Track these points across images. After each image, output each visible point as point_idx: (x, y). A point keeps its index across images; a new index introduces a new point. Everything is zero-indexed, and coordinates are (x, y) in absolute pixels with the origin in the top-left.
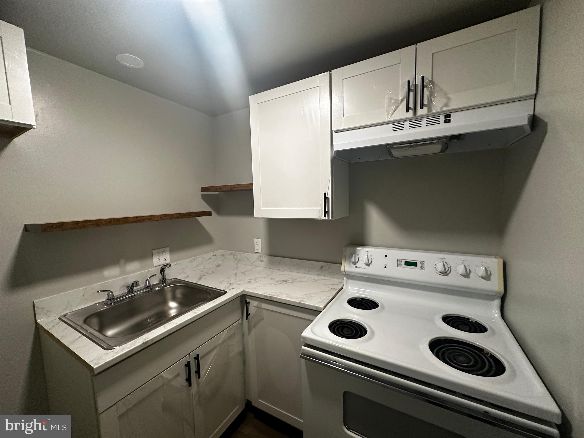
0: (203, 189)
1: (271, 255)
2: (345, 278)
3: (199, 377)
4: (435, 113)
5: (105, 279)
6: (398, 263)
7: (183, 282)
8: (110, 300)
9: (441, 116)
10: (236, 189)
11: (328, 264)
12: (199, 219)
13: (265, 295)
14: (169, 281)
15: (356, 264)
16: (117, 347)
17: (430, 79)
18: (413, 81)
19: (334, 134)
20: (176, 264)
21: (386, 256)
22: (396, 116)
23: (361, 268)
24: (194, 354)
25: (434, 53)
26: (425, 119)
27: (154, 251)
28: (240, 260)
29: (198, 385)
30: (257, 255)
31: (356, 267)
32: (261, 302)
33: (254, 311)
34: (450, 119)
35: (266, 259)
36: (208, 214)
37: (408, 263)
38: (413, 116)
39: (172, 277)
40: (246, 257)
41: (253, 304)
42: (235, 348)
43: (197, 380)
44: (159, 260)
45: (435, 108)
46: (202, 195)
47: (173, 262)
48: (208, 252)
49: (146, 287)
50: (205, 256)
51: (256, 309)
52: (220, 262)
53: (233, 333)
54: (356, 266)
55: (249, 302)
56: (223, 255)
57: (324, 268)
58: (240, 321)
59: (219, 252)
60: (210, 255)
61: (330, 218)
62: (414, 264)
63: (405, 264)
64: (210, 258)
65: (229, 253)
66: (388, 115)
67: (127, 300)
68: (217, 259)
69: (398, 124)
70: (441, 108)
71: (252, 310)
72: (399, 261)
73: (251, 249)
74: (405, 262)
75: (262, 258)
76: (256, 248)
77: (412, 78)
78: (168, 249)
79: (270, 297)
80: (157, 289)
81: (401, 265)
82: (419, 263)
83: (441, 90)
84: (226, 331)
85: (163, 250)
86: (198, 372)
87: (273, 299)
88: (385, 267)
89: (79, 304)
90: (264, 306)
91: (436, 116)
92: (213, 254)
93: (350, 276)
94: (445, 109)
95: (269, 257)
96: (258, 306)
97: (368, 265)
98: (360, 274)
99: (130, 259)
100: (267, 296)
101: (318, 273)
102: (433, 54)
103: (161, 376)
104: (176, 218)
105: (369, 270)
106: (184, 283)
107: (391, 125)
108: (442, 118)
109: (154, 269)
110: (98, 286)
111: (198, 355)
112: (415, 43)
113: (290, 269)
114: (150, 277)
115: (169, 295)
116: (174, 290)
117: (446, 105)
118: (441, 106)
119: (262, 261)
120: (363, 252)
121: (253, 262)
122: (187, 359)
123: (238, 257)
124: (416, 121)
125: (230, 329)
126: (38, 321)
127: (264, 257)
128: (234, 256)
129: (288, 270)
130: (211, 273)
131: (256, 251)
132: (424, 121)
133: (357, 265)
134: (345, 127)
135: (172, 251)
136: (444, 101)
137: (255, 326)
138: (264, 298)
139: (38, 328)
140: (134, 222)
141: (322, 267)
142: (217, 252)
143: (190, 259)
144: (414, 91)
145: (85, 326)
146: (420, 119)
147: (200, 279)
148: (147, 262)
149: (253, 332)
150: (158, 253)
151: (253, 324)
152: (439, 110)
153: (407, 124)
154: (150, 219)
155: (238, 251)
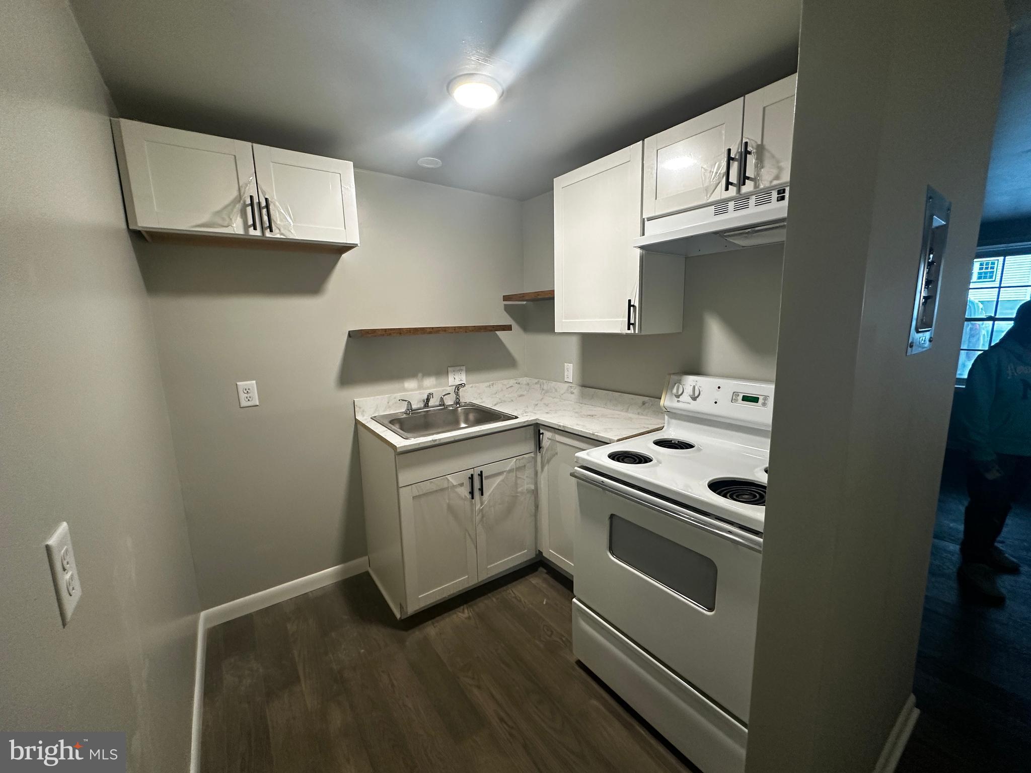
0: (506, 298)
1: (584, 386)
2: (666, 417)
3: (482, 494)
4: (763, 189)
5: (405, 390)
6: (734, 397)
7: (477, 405)
8: (409, 410)
9: (773, 191)
10: (539, 297)
11: (653, 399)
12: (499, 333)
13: (559, 424)
14: (463, 404)
15: (679, 398)
16: (413, 439)
17: (759, 143)
18: (739, 146)
19: (646, 223)
20: (472, 387)
21: (719, 388)
22: (715, 197)
23: (685, 403)
24: (478, 471)
25: (767, 106)
26: (754, 197)
27: (449, 369)
28: (547, 392)
29: (482, 504)
30: (568, 385)
31: (678, 401)
32: (555, 433)
33: (548, 444)
34: (784, 196)
35: (577, 390)
36: (508, 328)
37: (746, 399)
38: (737, 193)
39: (468, 401)
40: (554, 388)
41: (547, 435)
42: (526, 485)
43: (480, 497)
44: (455, 379)
45: (763, 182)
46: (505, 305)
47: (468, 384)
48: (510, 379)
49: (440, 405)
50: (505, 382)
51: (550, 441)
52: (524, 393)
53: (523, 465)
54: (679, 399)
55: (543, 434)
56: (528, 384)
57: (647, 404)
58: (532, 455)
59: (524, 380)
60: (512, 382)
61: (637, 332)
62: (755, 400)
63: (743, 400)
64: (512, 386)
65: (534, 382)
66: (707, 196)
67: (423, 413)
68: (521, 388)
69: (720, 206)
70: (771, 182)
71: (545, 443)
72: (736, 394)
73: (560, 379)
74: (743, 396)
75: (572, 390)
76: (566, 377)
77: (738, 143)
78: (464, 368)
79: (563, 426)
80: (451, 408)
81: (737, 400)
82: (761, 399)
83: (773, 157)
84: (514, 459)
85: (458, 368)
86: (481, 490)
87: (567, 430)
88: (716, 403)
89: (384, 411)
90: (558, 438)
91: (767, 191)
92: (516, 381)
93: (675, 415)
94: (775, 182)
95: (581, 388)
96: (552, 438)
97: (694, 399)
98: (684, 410)
99: (427, 374)
100: (560, 426)
101: (639, 411)
102: (764, 108)
103: (447, 478)
104: (471, 331)
105: (694, 406)
106: (477, 407)
107: (713, 207)
108: (775, 195)
109: (449, 388)
110: (399, 395)
111: (481, 472)
112: (743, 95)
113: (606, 405)
114: (444, 396)
115: (462, 418)
116: (466, 413)
117: (777, 177)
118: (770, 179)
119: (572, 393)
120: (690, 381)
121: (562, 394)
122: (471, 472)
123: (545, 387)
124: (742, 201)
125: (520, 460)
126: (357, 418)
127: (574, 387)
128: (540, 385)
129: (602, 406)
130: (509, 402)
131: (566, 380)
132: (753, 200)
133: (681, 399)
134: (657, 214)
135: (469, 371)
136: (775, 172)
137: (548, 461)
138: (557, 428)
139: (357, 422)
140: (430, 333)
141: (644, 403)
142: (520, 380)
143: (488, 384)
144: (740, 160)
145: (390, 425)
146: (747, 197)
147: (495, 405)
148: (443, 380)
149: (546, 468)
150: (454, 371)
151: (546, 461)
152: (767, 185)
153: (731, 205)
154: (445, 331)
155: (545, 380)
